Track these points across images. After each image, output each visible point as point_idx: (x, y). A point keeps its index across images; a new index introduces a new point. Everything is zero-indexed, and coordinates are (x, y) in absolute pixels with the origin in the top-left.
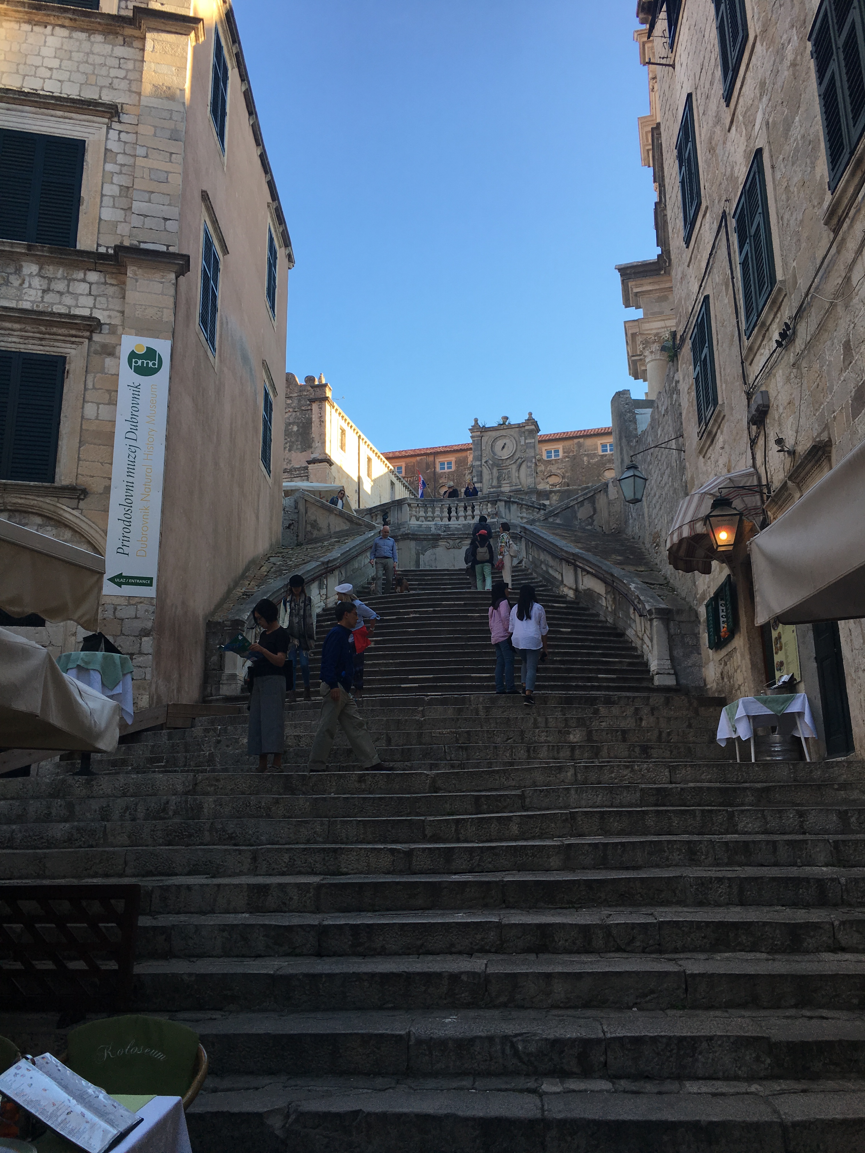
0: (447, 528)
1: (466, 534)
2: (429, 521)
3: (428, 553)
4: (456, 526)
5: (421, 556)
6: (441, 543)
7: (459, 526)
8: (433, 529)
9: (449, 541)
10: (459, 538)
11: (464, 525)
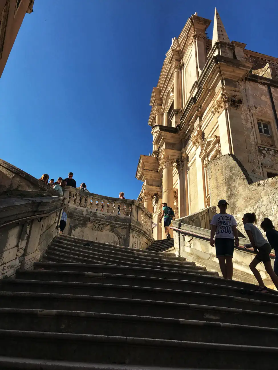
0: (95, 215)
1: (109, 222)
2: (82, 207)
3: (78, 230)
4: (102, 215)
5: (73, 231)
6: (90, 225)
7: (103, 216)
8: (85, 213)
9: (95, 224)
10: (102, 224)
11: (107, 216)
